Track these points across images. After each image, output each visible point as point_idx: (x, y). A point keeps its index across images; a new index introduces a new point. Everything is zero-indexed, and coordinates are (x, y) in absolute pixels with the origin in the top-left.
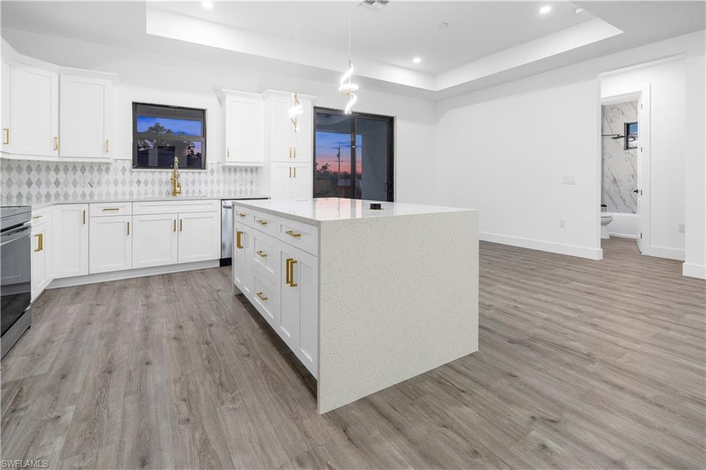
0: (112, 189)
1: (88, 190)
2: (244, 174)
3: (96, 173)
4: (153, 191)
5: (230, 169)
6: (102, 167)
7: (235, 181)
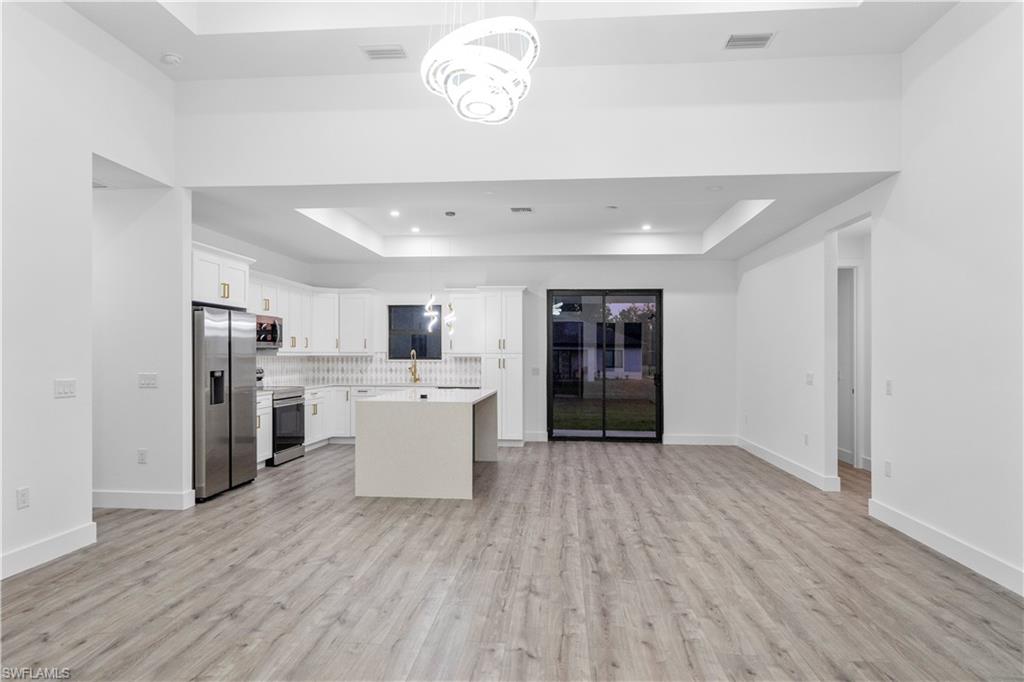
0: (374, 375)
1: (360, 375)
2: (473, 364)
3: (364, 363)
4: (401, 378)
5: (461, 359)
6: (368, 359)
7: (466, 370)
